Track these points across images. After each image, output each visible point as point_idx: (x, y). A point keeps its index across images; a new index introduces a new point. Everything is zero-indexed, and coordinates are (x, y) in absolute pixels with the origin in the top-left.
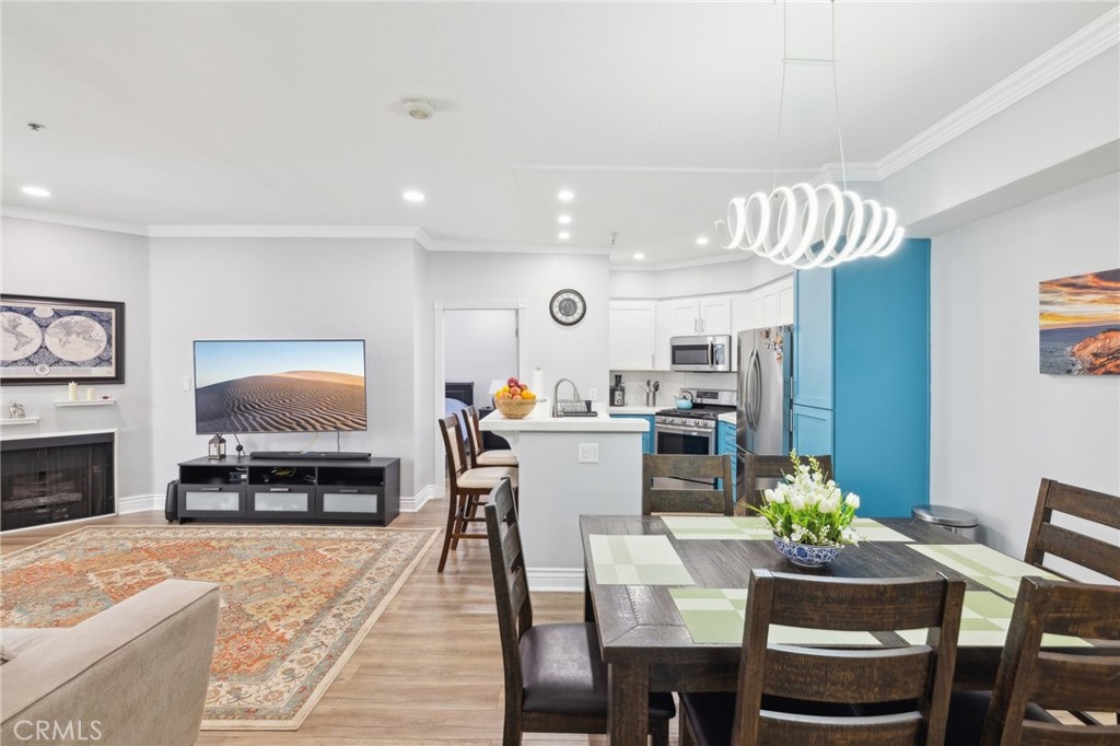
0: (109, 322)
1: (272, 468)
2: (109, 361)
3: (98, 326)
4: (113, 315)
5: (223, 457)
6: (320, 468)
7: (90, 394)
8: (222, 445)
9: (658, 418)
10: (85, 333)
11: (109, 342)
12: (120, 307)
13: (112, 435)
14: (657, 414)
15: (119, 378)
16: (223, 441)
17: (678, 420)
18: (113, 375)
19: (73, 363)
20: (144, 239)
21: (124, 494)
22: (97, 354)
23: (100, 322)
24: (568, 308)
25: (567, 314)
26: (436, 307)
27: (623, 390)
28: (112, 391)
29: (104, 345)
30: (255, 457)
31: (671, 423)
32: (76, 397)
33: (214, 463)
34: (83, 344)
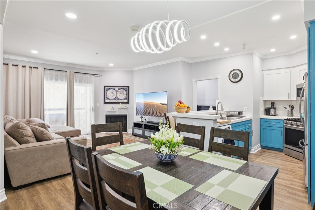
0: (127, 90)
1: (151, 126)
2: (126, 99)
3: (125, 91)
4: (127, 89)
5: (142, 122)
6: (156, 126)
7: (123, 106)
8: (142, 119)
9: (285, 121)
10: (123, 93)
11: (127, 95)
12: (128, 87)
13: (127, 115)
14: (285, 120)
15: (128, 103)
16: (143, 118)
17: (293, 123)
18: (127, 102)
19: (121, 99)
20: (132, 71)
21: (129, 128)
22: (124, 97)
23: (125, 90)
24: (235, 76)
25: (235, 79)
26: (193, 80)
27: (275, 109)
28: (127, 105)
29: (126, 95)
30: (148, 122)
31: (291, 124)
32: (121, 106)
33: (141, 123)
34: (122, 96)
